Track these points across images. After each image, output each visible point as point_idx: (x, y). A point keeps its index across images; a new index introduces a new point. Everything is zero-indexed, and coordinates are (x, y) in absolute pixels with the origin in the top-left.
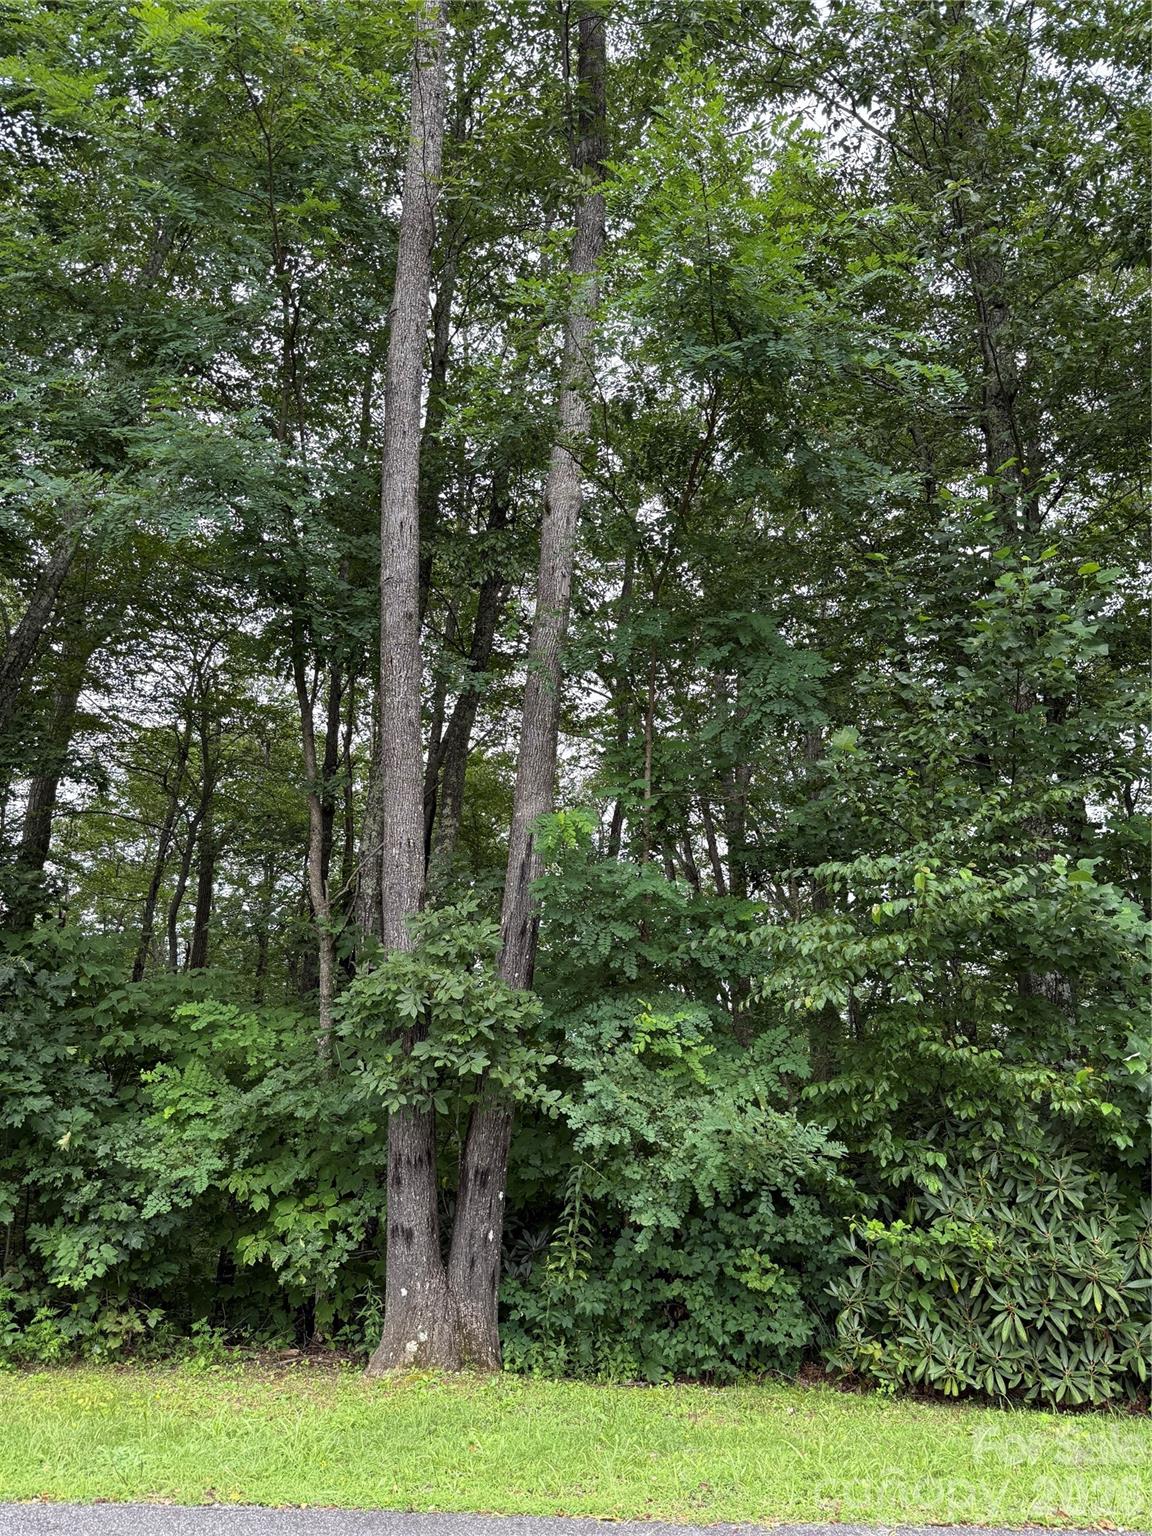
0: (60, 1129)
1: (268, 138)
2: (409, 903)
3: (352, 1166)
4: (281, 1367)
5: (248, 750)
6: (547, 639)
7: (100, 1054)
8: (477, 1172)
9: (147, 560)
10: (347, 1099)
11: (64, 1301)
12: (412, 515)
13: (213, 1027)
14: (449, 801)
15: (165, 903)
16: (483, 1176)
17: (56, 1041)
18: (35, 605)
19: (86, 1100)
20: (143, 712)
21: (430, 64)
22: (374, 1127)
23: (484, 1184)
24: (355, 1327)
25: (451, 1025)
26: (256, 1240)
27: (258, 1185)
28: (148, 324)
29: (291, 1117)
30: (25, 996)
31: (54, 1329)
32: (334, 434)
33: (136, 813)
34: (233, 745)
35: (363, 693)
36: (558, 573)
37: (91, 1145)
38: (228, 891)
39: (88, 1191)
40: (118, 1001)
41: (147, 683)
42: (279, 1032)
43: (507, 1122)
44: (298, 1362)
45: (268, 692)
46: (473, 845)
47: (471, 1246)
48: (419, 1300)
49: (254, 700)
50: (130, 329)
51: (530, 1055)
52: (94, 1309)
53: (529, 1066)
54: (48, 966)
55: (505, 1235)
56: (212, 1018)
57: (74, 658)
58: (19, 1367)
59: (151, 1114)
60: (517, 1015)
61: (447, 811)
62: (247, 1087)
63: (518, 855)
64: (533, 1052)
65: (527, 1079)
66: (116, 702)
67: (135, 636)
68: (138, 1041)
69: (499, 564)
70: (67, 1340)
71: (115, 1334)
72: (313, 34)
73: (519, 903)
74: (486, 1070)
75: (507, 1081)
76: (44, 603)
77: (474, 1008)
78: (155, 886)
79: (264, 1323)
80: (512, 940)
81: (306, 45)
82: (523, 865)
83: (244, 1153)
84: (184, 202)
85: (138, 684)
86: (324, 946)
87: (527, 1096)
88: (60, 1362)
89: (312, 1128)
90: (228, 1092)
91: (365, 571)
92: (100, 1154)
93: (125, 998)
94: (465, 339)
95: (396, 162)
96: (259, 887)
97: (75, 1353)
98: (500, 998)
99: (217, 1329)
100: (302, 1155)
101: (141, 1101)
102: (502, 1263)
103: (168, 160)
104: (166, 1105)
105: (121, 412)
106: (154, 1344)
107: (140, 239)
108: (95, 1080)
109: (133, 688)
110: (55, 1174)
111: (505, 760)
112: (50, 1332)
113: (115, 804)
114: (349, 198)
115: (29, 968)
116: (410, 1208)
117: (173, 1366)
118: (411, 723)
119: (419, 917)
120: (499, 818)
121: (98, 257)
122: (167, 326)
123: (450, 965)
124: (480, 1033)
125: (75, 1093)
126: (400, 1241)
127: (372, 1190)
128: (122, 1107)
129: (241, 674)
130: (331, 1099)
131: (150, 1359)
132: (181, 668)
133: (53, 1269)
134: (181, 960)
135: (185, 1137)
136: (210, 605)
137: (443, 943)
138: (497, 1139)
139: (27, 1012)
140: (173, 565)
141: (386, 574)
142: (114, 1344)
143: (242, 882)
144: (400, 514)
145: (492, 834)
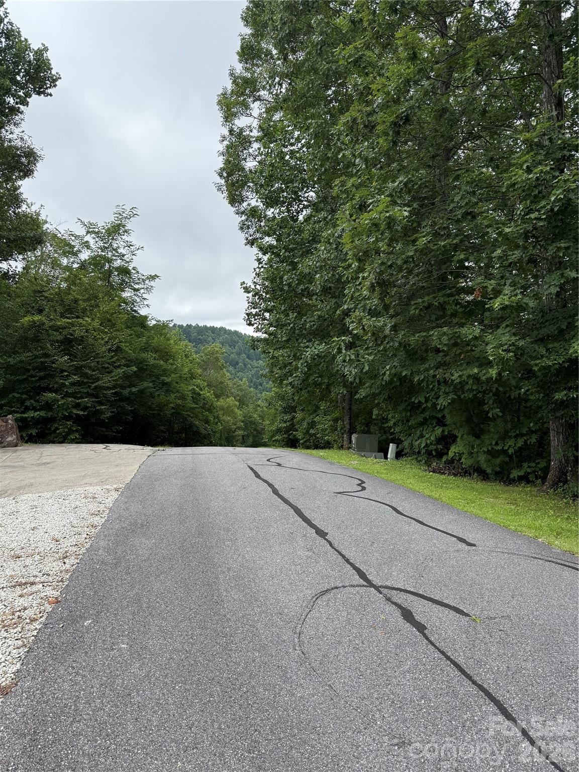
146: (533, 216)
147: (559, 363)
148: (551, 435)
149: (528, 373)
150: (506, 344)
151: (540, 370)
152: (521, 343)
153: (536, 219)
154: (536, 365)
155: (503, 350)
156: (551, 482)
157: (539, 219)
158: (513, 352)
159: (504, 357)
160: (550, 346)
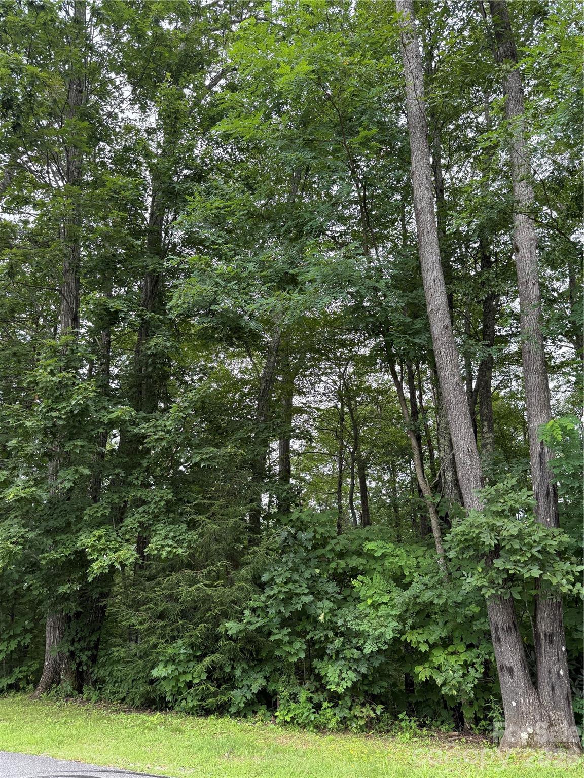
0: (319, 611)
1: (338, 111)
2: (475, 484)
3: (470, 629)
4: (450, 742)
5: (372, 412)
6: (530, 322)
7: (331, 572)
8: (545, 635)
9: (312, 329)
10: (460, 594)
11: (335, 698)
12: (439, 274)
13: (384, 556)
14: (485, 423)
15: (345, 493)
16: (550, 637)
17: (310, 567)
18: (268, 361)
19: (329, 596)
20: (321, 401)
21: (411, 42)
22: (479, 609)
23: (551, 642)
24: (488, 722)
25: (514, 551)
26: (424, 668)
27: (421, 639)
28: (298, 217)
29: (432, 603)
30: (293, 545)
31: (332, 713)
32: (389, 244)
33: (325, 450)
34: (363, 411)
35: (424, 372)
36: (530, 284)
37: (334, 619)
38: (373, 484)
39: (338, 642)
40: (335, 545)
41: (320, 388)
42: (417, 558)
43: (558, 605)
44: (460, 740)
45: (376, 381)
46: (503, 446)
47: (550, 678)
48: (524, 709)
49: (370, 386)
50: (290, 223)
51: (567, 566)
52: (349, 704)
53: (568, 573)
54: (301, 529)
55: (570, 672)
56: (383, 551)
57: (288, 382)
58: (319, 732)
59: (360, 603)
60: (555, 543)
61: (485, 429)
62: (406, 587)
63: (535, 450)
64: (568, 564)
65: (568, 580)
66: (309, 399)
67: (312, 366)
68: (347, 565)
69: (493, 286)
70: (339, 719)
71: (361, 718)
72: (350, 53)
73: (542, 477)
74: (541, 575)
75: (554, 582)
76: (272, 359)
77: (526, 541)
78: (340, 485)
79: (435, 716)
80: (542, 499)
81: (349, 59)
82: (540, 455)
83: (410, 622)
84: (306, 155)
85: (317, 389)
86: (431, 510)
87: (569, 590)
88: (338, 731)
89: (444, 610)
90: (396, 591)
91: (418, 310)
92: (339, 624)
93: (338, 543)
94: (450, 175)
95: (400, 99)
96: (388, 481)
97: (344, 726)
98: (542, 534)
99: (412, 718)
100: (441, 624)
101: (354, 596)
102: (571, 689)
103: (296, 139)
104: (367, 598)
105: (292, 263)
106: (382, 724)
107: (286, 180)
108: (331, 586)
109: (315, 391)
110: (320, 634)
111: (512, 396)
112: (331, 715)
113: (315, 448)
114: (380, 124)
115: (293, 531)
116: (509, 655)
117: (393, 737)
118: (457, 384)
119: (483, 490)
120: (516, 429)
121: (270, 196)
122: (306, 217)
123: (506, 517)
124: (533, 555)
125: (322, 593)
126: (506, 673)
127: (484, 644)
128: (345, 599)
129: (362, 375)
130: (452, 593)
131: (381, 732)
132: (334, 378)
133: (327, 682)
134: (358, 521)
135: (379, 615)
136: (343, 344)
137: (500, 504)
138: (554, 615)
139: (295, 553)
140: (324, 329)
141: (430, 308)
142: (362, 722)
143: (379, 479)
144: (433, 275)
145: (513, 438)
146: (54, 414)
147: (66, 556)
148: (47, 632)
149: (32, 566)
150: (15, 536)
151: (47, 564)
152: (31, 535)
153: (56, 417)
154: (44, 558)
155: (11, 543)
156: (44, 686)
157: (60, 418)
158: (21, 544)
159: (12, 551)
160: (58, 538)
